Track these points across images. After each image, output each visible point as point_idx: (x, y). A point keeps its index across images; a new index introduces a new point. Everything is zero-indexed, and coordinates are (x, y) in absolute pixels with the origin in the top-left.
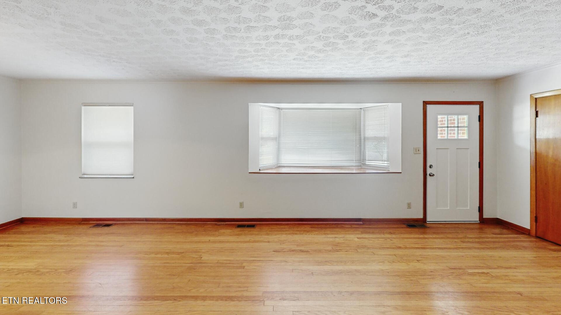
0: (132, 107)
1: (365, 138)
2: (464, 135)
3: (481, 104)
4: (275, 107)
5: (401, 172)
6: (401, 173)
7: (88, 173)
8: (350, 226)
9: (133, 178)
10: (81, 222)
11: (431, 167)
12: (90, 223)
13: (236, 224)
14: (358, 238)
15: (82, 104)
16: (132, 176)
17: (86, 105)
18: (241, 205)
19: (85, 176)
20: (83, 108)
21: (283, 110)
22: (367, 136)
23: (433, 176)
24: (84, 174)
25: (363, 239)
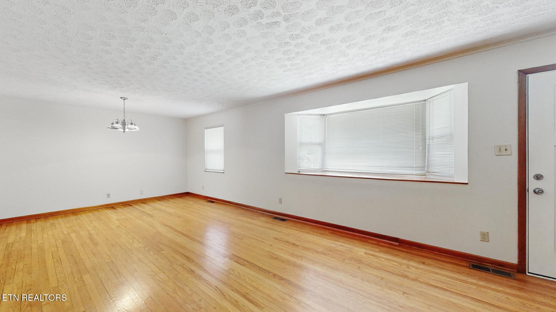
0: (223, 127)
1: (430, 138)
4: (319, 114)
5: (467, 182)
6: (467, 184)
7: (209, 169)
8: (377, 243)
9: (224, 173)
10: (205, 198)
11: (538, 177)
12: (208, 199)
13: (273, 216)
14: (365, 253)
15: (205, 128)
16: (223, 172)
17: (206, 128)
18: (280, 201)
19: (207, 170)
20: (205, 130)
21: (327, 116)
23: (542, 193)
24: (206, 169)
25: (368, 255)
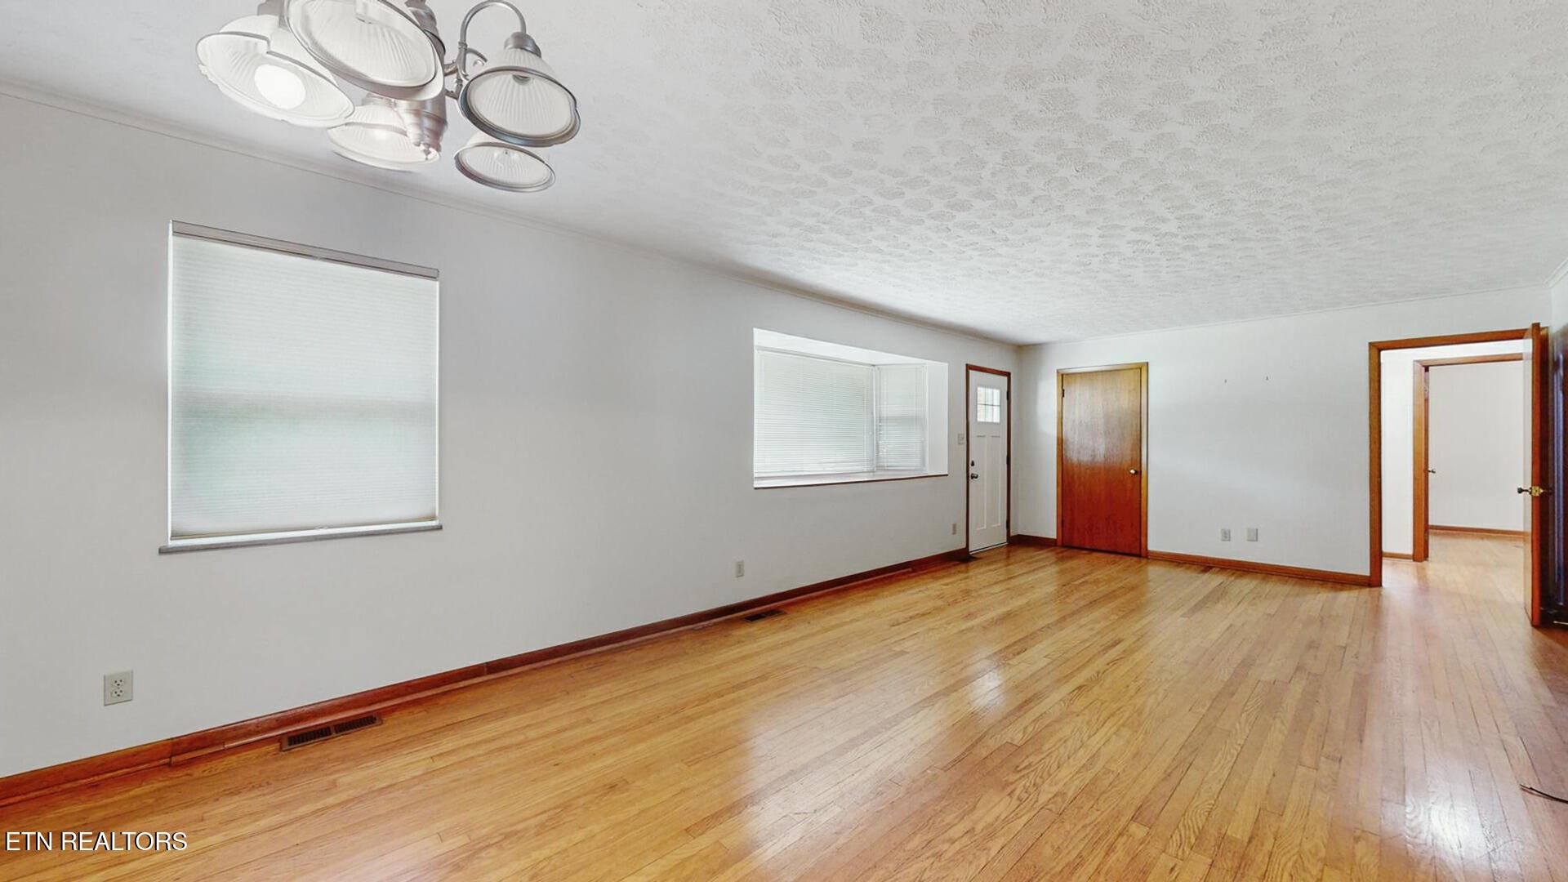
1: (880, 419)
2: (996, 419)
3: (1008, 375)
5: (946, 473)
6: (946, 475)
10: (170, 757)
11: (973, 464)
12: (229, 749)
16: (435, 523)
18: (740, 569)
22: (884, 414)
23: (976, 478)
